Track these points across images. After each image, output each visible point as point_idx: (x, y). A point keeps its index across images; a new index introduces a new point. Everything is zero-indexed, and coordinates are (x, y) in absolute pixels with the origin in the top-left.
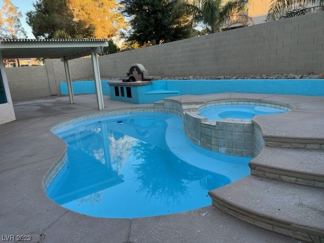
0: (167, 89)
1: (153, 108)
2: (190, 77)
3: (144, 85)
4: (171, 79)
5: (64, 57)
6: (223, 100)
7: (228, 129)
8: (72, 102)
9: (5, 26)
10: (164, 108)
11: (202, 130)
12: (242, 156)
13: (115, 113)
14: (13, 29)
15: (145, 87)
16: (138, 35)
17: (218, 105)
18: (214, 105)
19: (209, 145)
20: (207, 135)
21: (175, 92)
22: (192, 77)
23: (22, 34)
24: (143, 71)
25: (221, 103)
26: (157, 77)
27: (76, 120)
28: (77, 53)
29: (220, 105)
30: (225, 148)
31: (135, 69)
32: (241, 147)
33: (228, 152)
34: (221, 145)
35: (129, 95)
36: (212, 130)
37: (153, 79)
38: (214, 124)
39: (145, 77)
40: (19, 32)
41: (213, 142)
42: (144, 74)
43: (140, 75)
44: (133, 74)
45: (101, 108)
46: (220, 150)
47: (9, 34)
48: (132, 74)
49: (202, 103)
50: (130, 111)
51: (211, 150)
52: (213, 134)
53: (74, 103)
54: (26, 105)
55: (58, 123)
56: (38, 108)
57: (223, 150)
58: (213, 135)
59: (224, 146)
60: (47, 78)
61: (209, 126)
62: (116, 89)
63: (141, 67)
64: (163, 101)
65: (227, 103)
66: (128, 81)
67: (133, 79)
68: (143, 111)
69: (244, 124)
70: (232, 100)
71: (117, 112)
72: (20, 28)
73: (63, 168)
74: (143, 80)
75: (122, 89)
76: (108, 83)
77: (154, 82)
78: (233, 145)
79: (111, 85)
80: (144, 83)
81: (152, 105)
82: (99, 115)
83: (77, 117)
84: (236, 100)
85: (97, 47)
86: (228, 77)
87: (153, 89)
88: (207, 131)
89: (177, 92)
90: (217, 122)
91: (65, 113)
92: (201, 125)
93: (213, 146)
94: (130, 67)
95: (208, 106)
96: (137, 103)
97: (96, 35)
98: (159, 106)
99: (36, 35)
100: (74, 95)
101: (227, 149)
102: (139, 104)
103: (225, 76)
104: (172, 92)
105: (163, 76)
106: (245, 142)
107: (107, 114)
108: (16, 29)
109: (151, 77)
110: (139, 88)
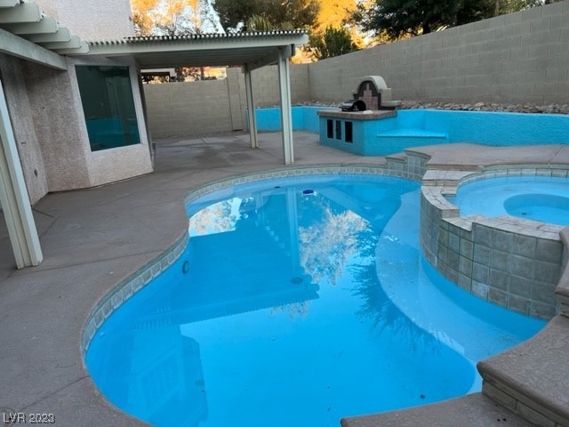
0: (423, 128)
1: (384, 166)
2: (477, 105)
3: (375, 118)
4: (436, 107)
5: (246, 64)
6: (530, 163)
7: (498, 244)
8: (253, 146)
9: (186, 13)
10: (405, 169)
11: (441, 236)
12: (526, 312)
13: (312, 172)
14: (199, 17)
15: (377, 122)
16: (387, 17)
17: (515, 175)
18: (504, 173)
19: (453, 272)
20: (452, 250)
21: (438, 135)
22: (481, 104)
23: (211, 25)
24: (382, 90)
25: (524, 172)
26: (410, 103)
27: (239, 181)
28: (261, 58)
29: (521, 175)
30: (487, 287)
31: (368, 86)
32: (525, 293)
33: (493, 298)
34: (479, 277)
35: (349, 138)
36: (463, 240)
37: (399, 107)
38: (467, 227)
39: (385, 102)
40: (207, 21)
41: (462, 268)
42: (383, 95)
43: (376, 98)
44: (365, 95)
45: (287, 160)
46: (474, 287)
47: (191, 26)
48: (363, 96)
49: (473, 168)
50: (339, 169)
51: (456, 283)
52: (463, 247)
53: (256, 147)
54: (186, 146)
55: (207, 184)
56: (199, 152)
57: (482, 289)
58: (464, 252)
59: (485, 282)
60: (228, 100)
61: (455, 230)
62: (330, 123)
63: (379, 81)
64: (403, 154)
65: (539, 172)
66: (351, 109)
67: (362, 106)
68: (364, 171)
69: (537, 238)
70: (552, 166)
71: (315, 171)
72: (208, 15)
73: (163, 272)
74: (380, 108)
75: (338, 123)
76: (318, 113)
77: (400, 112)
78: (505, 284)
79: (322, 116)
80: (376, 116)
81: (382, 160)
82: (283, 174)
83: (242, 175)
84: (565, 167)
85: (285, 46)
86: (563, 109)
87: (396, 127)
88: (451, 240)
89: (443, 135)
90: (474, 225)
91: (231, 166)
92: (442, 223)
93: (462, 277)
94: (359, 82)
95: (488, 175)
96: (360, 153)
97: (319, 20)
98: (396, 165)
99: (225, 26)
100: (259, 132)
101: (491, 290)
102: (363, 155)
103: (558, 106)
104: (433, 135)
105: (423, 100)
106: (536, 281)
107: (297, 172)
108: (203, 16)
109: (395, 103)
110: (367, 125)
